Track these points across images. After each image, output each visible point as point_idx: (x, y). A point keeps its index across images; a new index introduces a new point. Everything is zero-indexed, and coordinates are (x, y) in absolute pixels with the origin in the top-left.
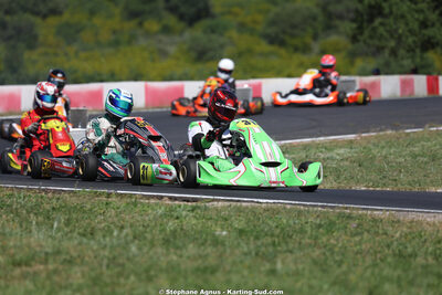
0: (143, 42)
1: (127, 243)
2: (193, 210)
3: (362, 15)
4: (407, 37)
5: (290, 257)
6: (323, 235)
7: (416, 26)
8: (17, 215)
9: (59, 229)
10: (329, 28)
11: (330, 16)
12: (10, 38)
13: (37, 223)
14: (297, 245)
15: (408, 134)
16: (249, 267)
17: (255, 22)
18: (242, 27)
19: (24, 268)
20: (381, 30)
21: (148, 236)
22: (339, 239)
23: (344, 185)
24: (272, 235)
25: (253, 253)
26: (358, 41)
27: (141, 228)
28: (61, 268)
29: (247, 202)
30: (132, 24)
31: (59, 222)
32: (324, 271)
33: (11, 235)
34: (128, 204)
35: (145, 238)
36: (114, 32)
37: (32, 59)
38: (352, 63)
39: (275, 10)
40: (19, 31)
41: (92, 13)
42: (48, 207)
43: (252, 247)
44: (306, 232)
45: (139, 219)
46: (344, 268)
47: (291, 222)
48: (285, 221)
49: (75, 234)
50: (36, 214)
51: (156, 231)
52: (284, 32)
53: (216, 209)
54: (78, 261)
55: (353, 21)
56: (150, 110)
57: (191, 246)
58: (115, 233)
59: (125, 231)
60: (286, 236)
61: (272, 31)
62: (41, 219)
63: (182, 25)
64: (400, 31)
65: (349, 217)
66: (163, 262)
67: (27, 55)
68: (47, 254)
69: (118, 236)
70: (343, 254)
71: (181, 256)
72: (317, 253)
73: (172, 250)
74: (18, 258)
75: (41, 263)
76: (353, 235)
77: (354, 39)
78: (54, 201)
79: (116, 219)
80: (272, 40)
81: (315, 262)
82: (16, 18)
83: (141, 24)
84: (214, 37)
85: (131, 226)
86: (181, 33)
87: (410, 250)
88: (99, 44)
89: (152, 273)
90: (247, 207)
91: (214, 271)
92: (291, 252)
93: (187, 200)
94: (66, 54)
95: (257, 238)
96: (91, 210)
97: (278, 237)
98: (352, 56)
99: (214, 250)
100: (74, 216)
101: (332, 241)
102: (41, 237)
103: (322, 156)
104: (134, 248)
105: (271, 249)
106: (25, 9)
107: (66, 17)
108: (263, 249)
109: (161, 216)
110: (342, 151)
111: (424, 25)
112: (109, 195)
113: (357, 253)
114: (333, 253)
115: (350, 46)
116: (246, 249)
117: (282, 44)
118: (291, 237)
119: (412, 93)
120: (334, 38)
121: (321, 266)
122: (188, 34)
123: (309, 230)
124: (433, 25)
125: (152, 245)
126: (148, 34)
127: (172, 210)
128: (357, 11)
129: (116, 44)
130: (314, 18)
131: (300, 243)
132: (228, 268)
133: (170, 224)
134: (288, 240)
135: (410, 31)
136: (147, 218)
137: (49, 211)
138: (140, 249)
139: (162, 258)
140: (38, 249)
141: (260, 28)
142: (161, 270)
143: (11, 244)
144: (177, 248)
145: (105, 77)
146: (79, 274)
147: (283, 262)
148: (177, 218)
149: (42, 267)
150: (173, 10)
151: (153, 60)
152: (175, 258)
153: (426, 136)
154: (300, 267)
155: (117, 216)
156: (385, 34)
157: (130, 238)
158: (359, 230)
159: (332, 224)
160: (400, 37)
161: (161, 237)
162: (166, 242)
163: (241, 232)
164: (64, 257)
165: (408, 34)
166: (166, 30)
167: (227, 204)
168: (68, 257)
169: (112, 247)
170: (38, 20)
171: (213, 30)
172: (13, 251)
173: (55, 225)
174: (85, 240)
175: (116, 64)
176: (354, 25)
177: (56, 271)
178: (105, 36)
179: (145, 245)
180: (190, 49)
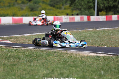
0: (17, 6)
4: (84, 6)
7: (86, 2)
15: (80, 31)
18: (43, 2)
20: (77, 4)
29: (31, 48)
36: (9, 3)
56: (13, 24)
61: (51, 3)
63: (27, 1)
64: (82, 4)
73: (7, 60)
76: (55, 57)
80: (51, 5)
83: (16, 1)
84: (35, 5)
86: (27, 3)
87: (67, 60)
88: (5, 6)
92: (38, 61)
95: (30, 57)
109: (7, 51)
111: (88, 2)
117: (54, 7)
118: (39, 57)
119: (83, 20)
122: (29, 4)
124: (91, 2)
126: (18, 4)
129: (10, 6)
135: (85, 4)
141: (48, 2)
145: (5, 15)
151: (20, 11)
153: (85, 32)
156: (78, 4)
158: (57, 56)
160: (82, 5)
163: (27, 56)
165: (84, 5)
171: (36, 3)
175: (9, 12)
180: (29, 8)
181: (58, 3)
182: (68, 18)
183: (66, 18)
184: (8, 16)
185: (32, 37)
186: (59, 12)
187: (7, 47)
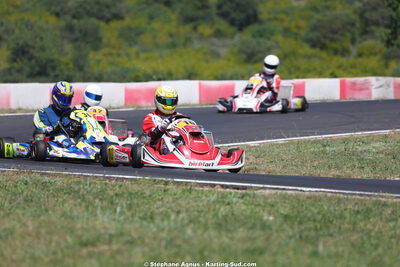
0: (197, 44)
1: (183, 226)
2: (242, 197)
3: (396, 21)
5: (331, 241)
6: (361, 220)
8: (84, 200)
9: (122, 213)
10: (365, 33)
11: (367, 22)
12: (76, 40)
13: (102, 208)
14: (337, 230)
16: (294, 250)
17: (298, 27)
18: (287, 32)
19: (90, 249)
21: (202, 220)
22: (376, 225)
23: (379, 176)
24: (315, 221)
25: (298, 236)
26: (393, 45)
27: (196, 213)
28: (124, 248)
29: (291, 190)
30: (188, 28)
31: (122, 207)
32: (362, 254)
33: (78, 218)
34: (184, 191)
35: (199, 222)
36: (171, 36)
37: (96, 59)
38: (387, 66)
39: (317, 16)
40: (85, 34)
41: (151, 18)
42: (111, 193)
43: (296, 230)
44: (345, 218)
45: (194, 204)
46: (380, 250)
47: (332, 208)
48: (326, 208)
49: (136, 218)
50: (101, 199)
51: (210, 216)
52: (325, 37)
53: (264, 196)
54: (139, 242)
55: (388, 27)
57: (241, 229)
58: (173, 217)
59: (181, 216)
60: (327, 221)
61: (313, 35)
62: (105, 203)
63: (232, 30)
65: (385, 205)
66: (216, 244)
67: (92, 55)
68: (111, 235)
69: (175, 220)
70: (378, 238)
71: (232, 239)
72: (355, 237)
73: (223, 233)
74: (84, 239)
75: (105, 244)
76: (388, 221)
77: (389, 43)
78: (117, 187)
79: (173, 205)
80: (314, 44)
81: (353, 245)
82: (82, 22)
83: (195, 28)
84: (261, 40)
85: (187, 211)
86: (232, 37)
88: (157, 46)
89: (206, 253)
90: (291, 195)
91: (261, 252)
92: (331, 235)
93: (237, 188)
94: (128, 55)
95: (300, 223)
96: (150, 196)
97: (320, 222)
98: (387, 58)
99: (262, 233)
100: (135, 201)
101: (368, 226)
102: (106, 220)
103: (360, 149)
104: (189, 231)
105: (313, 233)
106: (90, 14)
107: (127, 21)
108: (306, 233)
109: (214, 202)
110: (377, 145)
112: (166, 183)
113: (392, 237)
114: (370, 237)
115: (385, 50)
116: (291, 233)
117: (323, 47)
118: (331, 222)
120: (370, 43)
121: (359, 248)
122: (238, 38)
123: (348, 215)
125: (206, 228)
126: (202, 37)
127: (224, 196)
128: (391, 18)
129: (173, 46)
130: (353, 25)
131: (340, 228)
132: (275, 249)
133: (222, 209)
134: (329, 224)
136: (201, 204)
137: (112, 197)
138: (195, 231)
139: (216, 240)
140: (103, 231)
141: (302, 33)
142: (214, 251)
143: (79, 226)
144: (228, 231)
145: (161, 76)
146: (140, 255)
147: (325, 246)
148: (229, 204)
149: (106, 247)
150: (224, 15)
151: (207, 62)
152: (226, 240)
154: (340, 249)
155: (174, 202)
157: (186, 221)
158: (394, 217)
159: (369, 210)
161: (214, 221)
162: (219, 226)
163: (286, 217)
164: (126, 238)
166: (219, 34)
167: (274, 192)
168: (129, 238)
169: (170, 231)
170: (102, 24)
171: (261, 34)
172: (80, 233)
173: (118, 209)
174: (145, 223)
175: (173, 64)
176: (389, 31)
177: (119, 251)
178: (163, 39)
179: (199, 228)
180: (240, 51)
181: (336, 36)
182: (388, 86)
183: (381, 86)
184: (172, 79)
185: (277, 151)
186: (340, 67)
187: (207, 185)
